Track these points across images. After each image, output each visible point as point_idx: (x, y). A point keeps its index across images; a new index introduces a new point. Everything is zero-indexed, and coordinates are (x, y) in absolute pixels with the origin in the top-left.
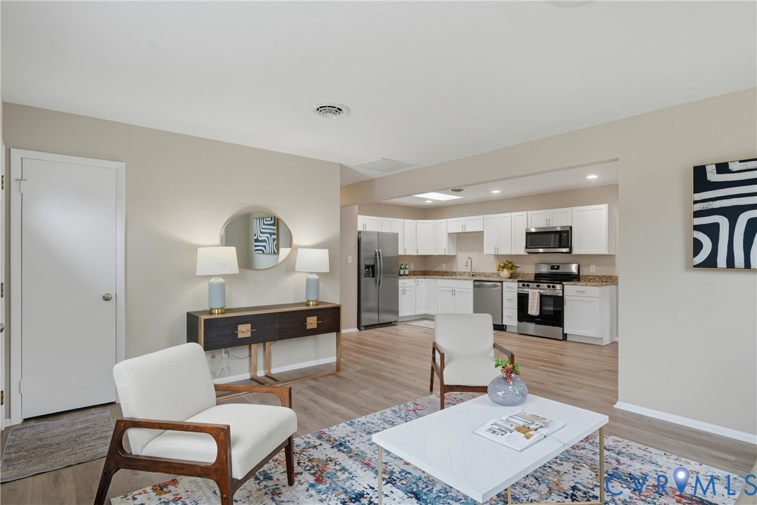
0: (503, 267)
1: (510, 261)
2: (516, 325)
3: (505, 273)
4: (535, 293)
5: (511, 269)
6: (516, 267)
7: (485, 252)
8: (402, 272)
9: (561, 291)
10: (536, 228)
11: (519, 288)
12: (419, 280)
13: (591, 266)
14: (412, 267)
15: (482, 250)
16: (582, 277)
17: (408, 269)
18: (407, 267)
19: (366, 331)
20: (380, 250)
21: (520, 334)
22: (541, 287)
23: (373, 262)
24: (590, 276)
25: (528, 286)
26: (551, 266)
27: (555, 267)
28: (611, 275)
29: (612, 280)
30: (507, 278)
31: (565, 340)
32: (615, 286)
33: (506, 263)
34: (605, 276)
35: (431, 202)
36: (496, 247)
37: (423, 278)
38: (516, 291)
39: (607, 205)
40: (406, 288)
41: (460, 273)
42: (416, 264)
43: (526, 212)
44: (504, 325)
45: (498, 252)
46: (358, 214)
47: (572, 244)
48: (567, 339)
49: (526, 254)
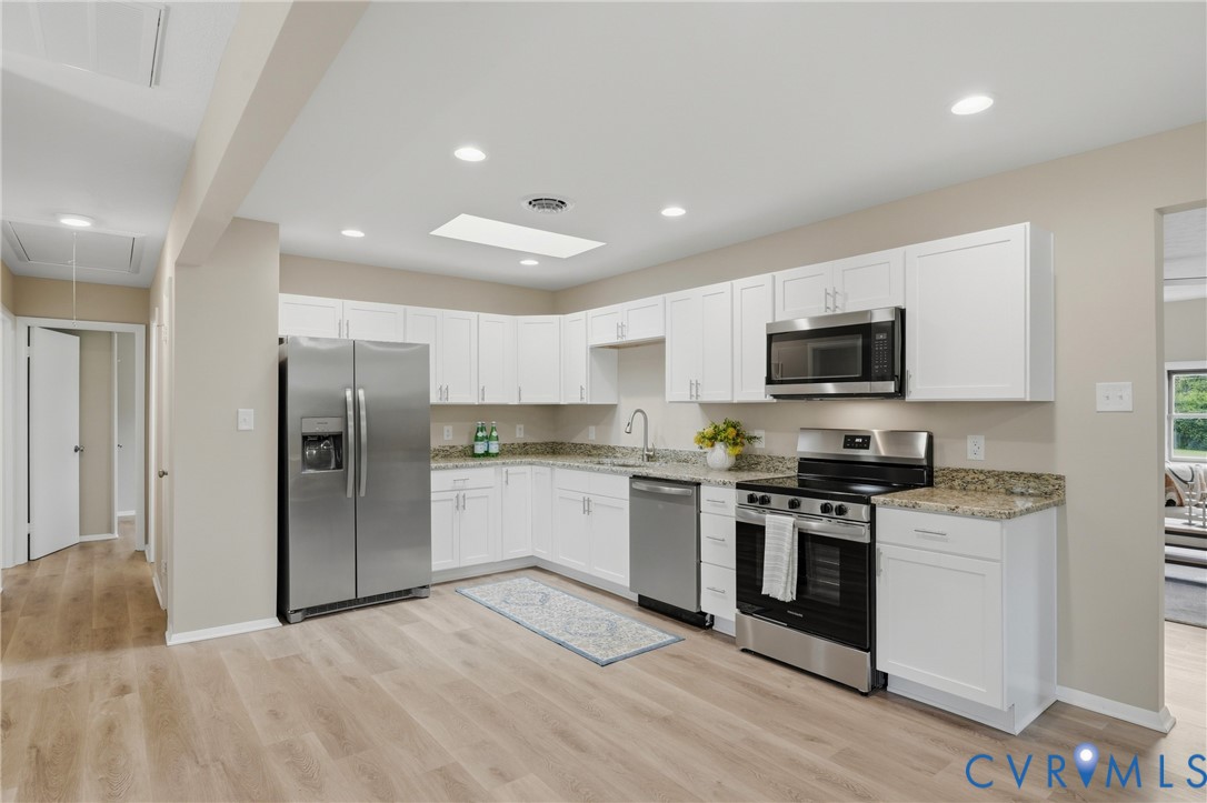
0: (713, 439)
1: (733, 418)
2: (734, 620)
3: (720, 455)
4: (782, 528)
5: (735, 444)
6: (751, 439)
7: (669, 398)
8: (480, 448)
9: (866, 528)
10: (813, 320)
11: (741, 505)
12: (512, 469)
13: (970, 439)
14: (520, 435)
15: (661, 390)
16: (940, 474)
17: (497, 438)
18: (494, 434)
19: (304, 624)
20: (361, 393)
21: (744, 650)
22: (803, 509)
23: (332, 426)
24: (967, 471)
25: (765, 501)
26: (846, 437)
27: (857, 440)
28: (1038, 472)
29: (1043, 488)
30: (720, 470)
31: (881, 692)
32: (1054, 510)
33: (722, 427)
34: (1016, 474)
35: (536, 263)
36: (694, 382)
37: (525, 464)
38: (734, 514)
39: (1028, 224)
40: (468, 494)
41: (624, 451)
42: (522, 426)
43: (768, 276)
44: (705, 614)
45: (697, 396)
46: (282, 290)
47: (907, 368)
48: (889, 689)
49: (770, 399)
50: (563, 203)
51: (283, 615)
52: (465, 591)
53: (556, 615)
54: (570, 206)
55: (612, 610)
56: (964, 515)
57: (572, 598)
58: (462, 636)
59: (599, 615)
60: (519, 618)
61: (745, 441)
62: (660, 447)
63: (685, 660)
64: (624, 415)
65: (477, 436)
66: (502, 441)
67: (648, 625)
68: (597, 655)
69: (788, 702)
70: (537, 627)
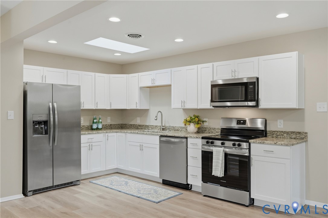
0: (190, 122)
1: (197, 114)
2: (201, 185)
3: (192, 128)
4: (219, 152)
5: (198, 124)
6: (203, 122)
7: (173, 107)
8: (95, 126)
9: (247, 151)
10: (224, 80)
11: (203, 145)
12: (110, 134)
13: (279, 121)
14: (109, 121)
15: (170, 104)
16: (269, 133)
17: (101, 122)
18: (100, 121)
19: (34, 196)
20: (55, 105)
21: (204, 196)
22: (226, 145)
23: (44, 118)
24: (277, 132)
25: (212, 143)
26: (238, 121)
27: (241, 122)
28: (300, 131)
29: (301, 136)
30: (192, 133)
31: (252, 205)
32: (304, 143)
33: (193, 117)
34: (293, 132)
35: (120, 54)
36: (183, 101)
37: (114, 132)
38: (201, 148)
39: (297, 52)
40: (93, 144)
41: (152, 127)
42: (110, 118)
43: (211, 64)
44: (189, 184)
45: (184, 106)
46: (24, 64)
47: (260, 97)
48: (254, 204)
49: (212, 107)
50: (140, 36)
51: (25, 193)
52: (94, 182)
53: (133, 188)
54: (143, 37)
55: (153, 186)
56: (279, 145)
57: (137, 182)
58: (100, 197)
59: (149, 187)
60: (120, 190)
61: (201, 123)
62: (167, 125)
63: (185, 200)
64: (153, 113)
65: (93, 122)
66: (103, 124)
67: (168, 190)
68: (154, 200)
69: (223, 210)
70: (127, 192)
